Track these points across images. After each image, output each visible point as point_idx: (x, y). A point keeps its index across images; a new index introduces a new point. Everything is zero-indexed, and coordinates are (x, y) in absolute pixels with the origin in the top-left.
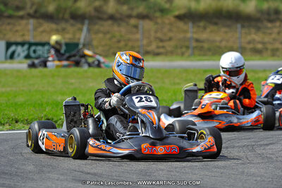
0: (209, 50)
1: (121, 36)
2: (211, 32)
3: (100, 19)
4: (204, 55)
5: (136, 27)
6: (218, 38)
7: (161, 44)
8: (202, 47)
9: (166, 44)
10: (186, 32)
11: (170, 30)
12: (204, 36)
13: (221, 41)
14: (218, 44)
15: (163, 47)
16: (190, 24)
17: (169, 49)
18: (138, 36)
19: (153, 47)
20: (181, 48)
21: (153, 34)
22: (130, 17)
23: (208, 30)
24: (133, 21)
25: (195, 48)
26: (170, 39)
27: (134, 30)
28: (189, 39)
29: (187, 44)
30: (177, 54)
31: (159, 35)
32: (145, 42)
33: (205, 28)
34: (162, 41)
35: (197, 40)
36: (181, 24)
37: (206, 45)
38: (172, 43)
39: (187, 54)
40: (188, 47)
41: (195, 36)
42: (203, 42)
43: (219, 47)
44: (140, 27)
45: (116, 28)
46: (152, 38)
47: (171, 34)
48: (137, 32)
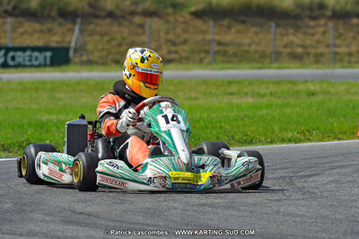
0: (235, 55)
1: (123, 38)
2: (237, 32)
3: (96, 17)
4: (229, 62)
5: (141, 26)
6: (246, 41)
7: (173, 49)
8: (226, 52)
9: (179, 48)
10: (205, 32)
11: (185, 31)
12: (228, 38)
13: (250, 45)
14: (246, 48)
15: (176, 52)
16: (211, 23)
17: (184, 54)
18: (144, 38)
19: (163, 52)
20: (200, 53)
21: (162, 34)
22: (133, 13)
23: (233, 30)
24: (137, 20)
25: (217, 53)
26: (185, 42)
27: (140, 31)
28: (209, 42)
29: (206, 48)
30: (194, 62)
31: (171, 36)
32: (153, 45)
33: (229, 28)
34: (174, 44)
35: (219, 43)
36: (199, 23)
37: (231, 50)
38: (186, 47)
39: (206, 60)
40: (207, 52)
41: (217, 38)
42: (227, 45)
43: (247, 52)
44: (147, 27)
45: (115, 28)
46: (162, 41)
47: (186, 36)
48: (143, 34)
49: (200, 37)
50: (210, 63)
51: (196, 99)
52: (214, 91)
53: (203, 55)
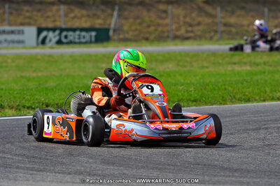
0: (237, 34)
1: (151, 21)
2: (239, 16)
4: (233, 39)
5: (165, 12)
6: (246, 22)
7: (190, 29)
8: (230, 31)
9: (195, 29)
10: (214, 16)
11: (199, 15)
12: (232, 20)
13: (249, 26)
14: (246, 28)
15: (192, 32)
16: (219, 9)
17: (198, 33)
18: (168, 21)
19: (182, 32)
20: (210, 32)
21: (182, 18)
23: (236, 15)
24: (162, 7)
25: (222, 32)
26: (199, 24)
27: (164, 15)
28: (217, 24)
29: (215, 28)
30: (206, 39)
31: (188, 20)
32: (174, 27)
33: (233, 12)
34: (191, 25)
35: (225, 25)
36: (209, 8)
37: (234, 30)
38: (200, 28)
39: (215, 38)
40: (216, 32)
41: (223, 21)
42: (231, 26)
43: (247, 31)
44: (169, 12)
45: (145, 13)
46: (181, 23)
47: (200, 19)
48: (167, 18)
49: (210, 20)
50: (218, 40)
51: (207, 67)
52: (220, 61)
53: (212, 34)
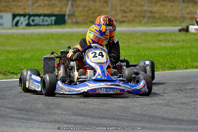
0: (159, 18)
1: (96, 9)
2: (162, 5)
4: (156, 23)
5: (106, 2)
6: (166, 11)
7: (125, 15)
8: (154, 17)
9: (128, 15)
10: (142, 6)
11: (131, 5)
12: (156, 8)
13: (168, 13)
14: (166, 14)
15: (126, 17)
17: (131, 18)
18: (108, 9)
19: (119, 17)
21: (118, 7)
23: (158, 5)
25: (149, 17)
26: (131, 11)
27: (105, 5)
28: (146, 11)
29: (143, 14)
30: (136, 22)
31: (123, 8)
32: (113, 13)
33: (156, 3)
34: (125, 12)
35: (151, 12)
37: (157, 15)
38: (132, 14)
39: (143, 22)
40: (144, 17)
41: (149, 9)
42: (155, 13)
43: (167, 17)
44: (109, 3)
45: (91, 3)
46: (118, 11)
47: (132, 8)
48: (108, 6)
49: (139, 8)
50: (146, 23)
51: (140, 43)
52: (150, 39)
53: (141, 19)
